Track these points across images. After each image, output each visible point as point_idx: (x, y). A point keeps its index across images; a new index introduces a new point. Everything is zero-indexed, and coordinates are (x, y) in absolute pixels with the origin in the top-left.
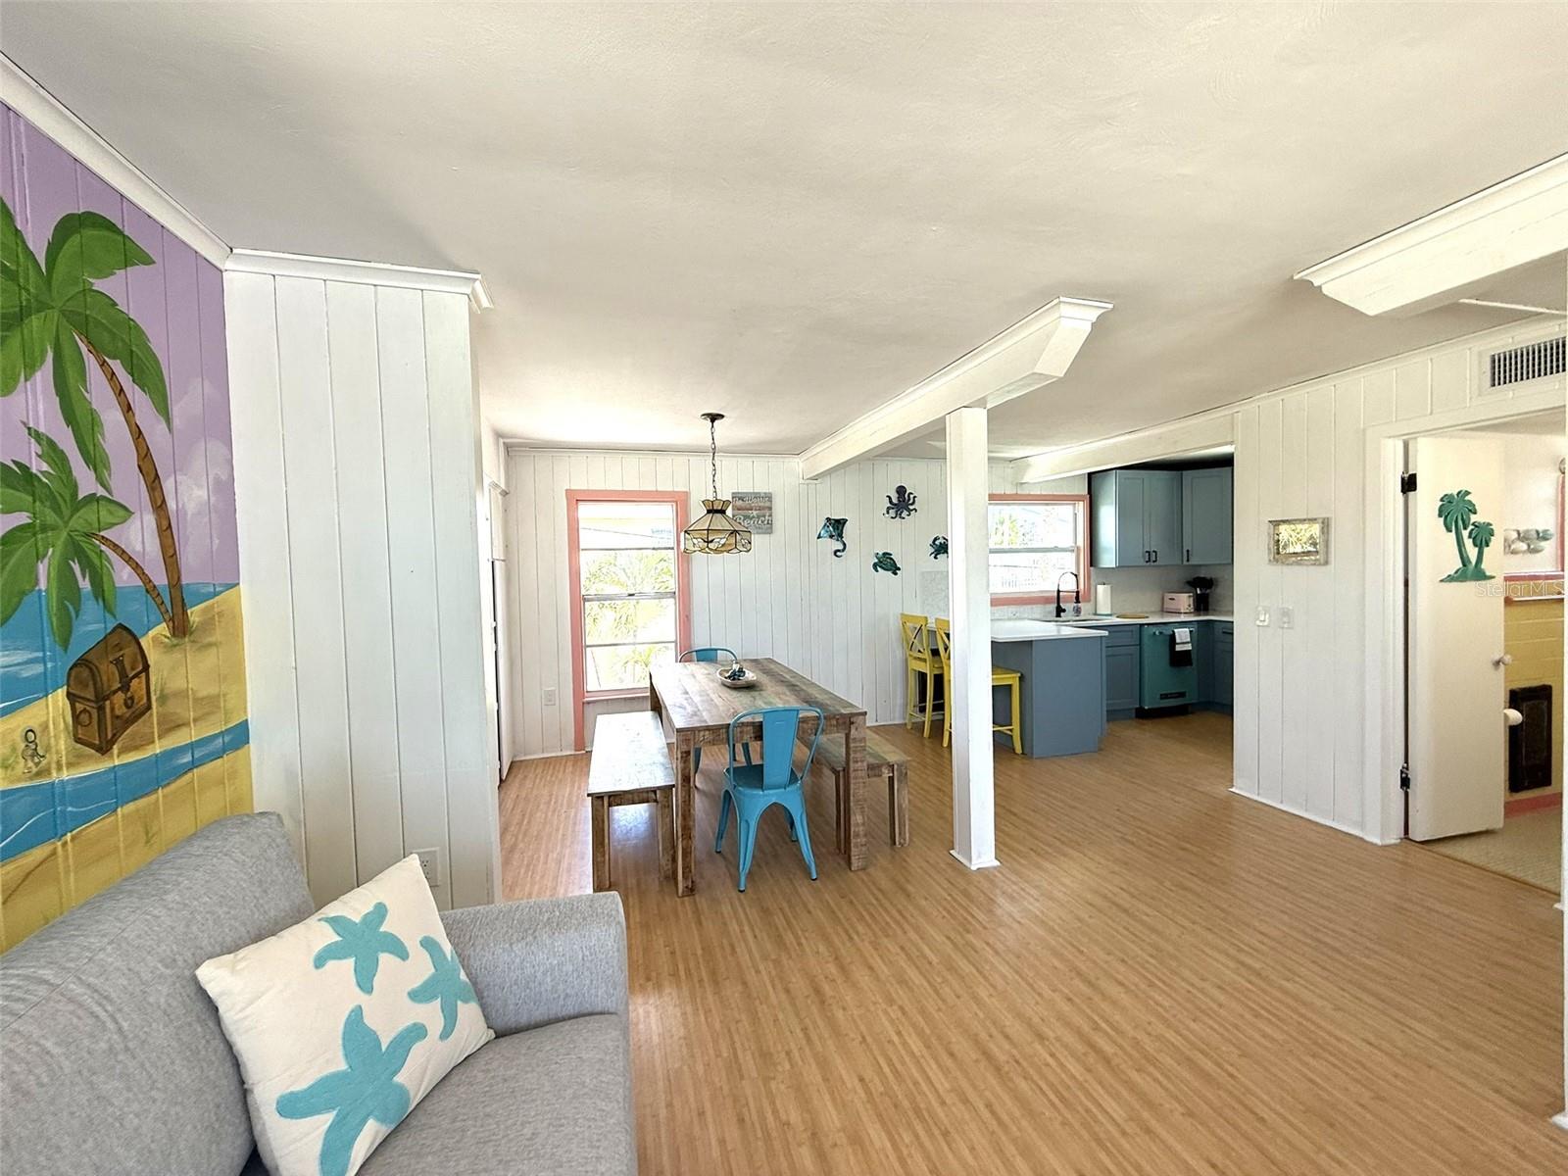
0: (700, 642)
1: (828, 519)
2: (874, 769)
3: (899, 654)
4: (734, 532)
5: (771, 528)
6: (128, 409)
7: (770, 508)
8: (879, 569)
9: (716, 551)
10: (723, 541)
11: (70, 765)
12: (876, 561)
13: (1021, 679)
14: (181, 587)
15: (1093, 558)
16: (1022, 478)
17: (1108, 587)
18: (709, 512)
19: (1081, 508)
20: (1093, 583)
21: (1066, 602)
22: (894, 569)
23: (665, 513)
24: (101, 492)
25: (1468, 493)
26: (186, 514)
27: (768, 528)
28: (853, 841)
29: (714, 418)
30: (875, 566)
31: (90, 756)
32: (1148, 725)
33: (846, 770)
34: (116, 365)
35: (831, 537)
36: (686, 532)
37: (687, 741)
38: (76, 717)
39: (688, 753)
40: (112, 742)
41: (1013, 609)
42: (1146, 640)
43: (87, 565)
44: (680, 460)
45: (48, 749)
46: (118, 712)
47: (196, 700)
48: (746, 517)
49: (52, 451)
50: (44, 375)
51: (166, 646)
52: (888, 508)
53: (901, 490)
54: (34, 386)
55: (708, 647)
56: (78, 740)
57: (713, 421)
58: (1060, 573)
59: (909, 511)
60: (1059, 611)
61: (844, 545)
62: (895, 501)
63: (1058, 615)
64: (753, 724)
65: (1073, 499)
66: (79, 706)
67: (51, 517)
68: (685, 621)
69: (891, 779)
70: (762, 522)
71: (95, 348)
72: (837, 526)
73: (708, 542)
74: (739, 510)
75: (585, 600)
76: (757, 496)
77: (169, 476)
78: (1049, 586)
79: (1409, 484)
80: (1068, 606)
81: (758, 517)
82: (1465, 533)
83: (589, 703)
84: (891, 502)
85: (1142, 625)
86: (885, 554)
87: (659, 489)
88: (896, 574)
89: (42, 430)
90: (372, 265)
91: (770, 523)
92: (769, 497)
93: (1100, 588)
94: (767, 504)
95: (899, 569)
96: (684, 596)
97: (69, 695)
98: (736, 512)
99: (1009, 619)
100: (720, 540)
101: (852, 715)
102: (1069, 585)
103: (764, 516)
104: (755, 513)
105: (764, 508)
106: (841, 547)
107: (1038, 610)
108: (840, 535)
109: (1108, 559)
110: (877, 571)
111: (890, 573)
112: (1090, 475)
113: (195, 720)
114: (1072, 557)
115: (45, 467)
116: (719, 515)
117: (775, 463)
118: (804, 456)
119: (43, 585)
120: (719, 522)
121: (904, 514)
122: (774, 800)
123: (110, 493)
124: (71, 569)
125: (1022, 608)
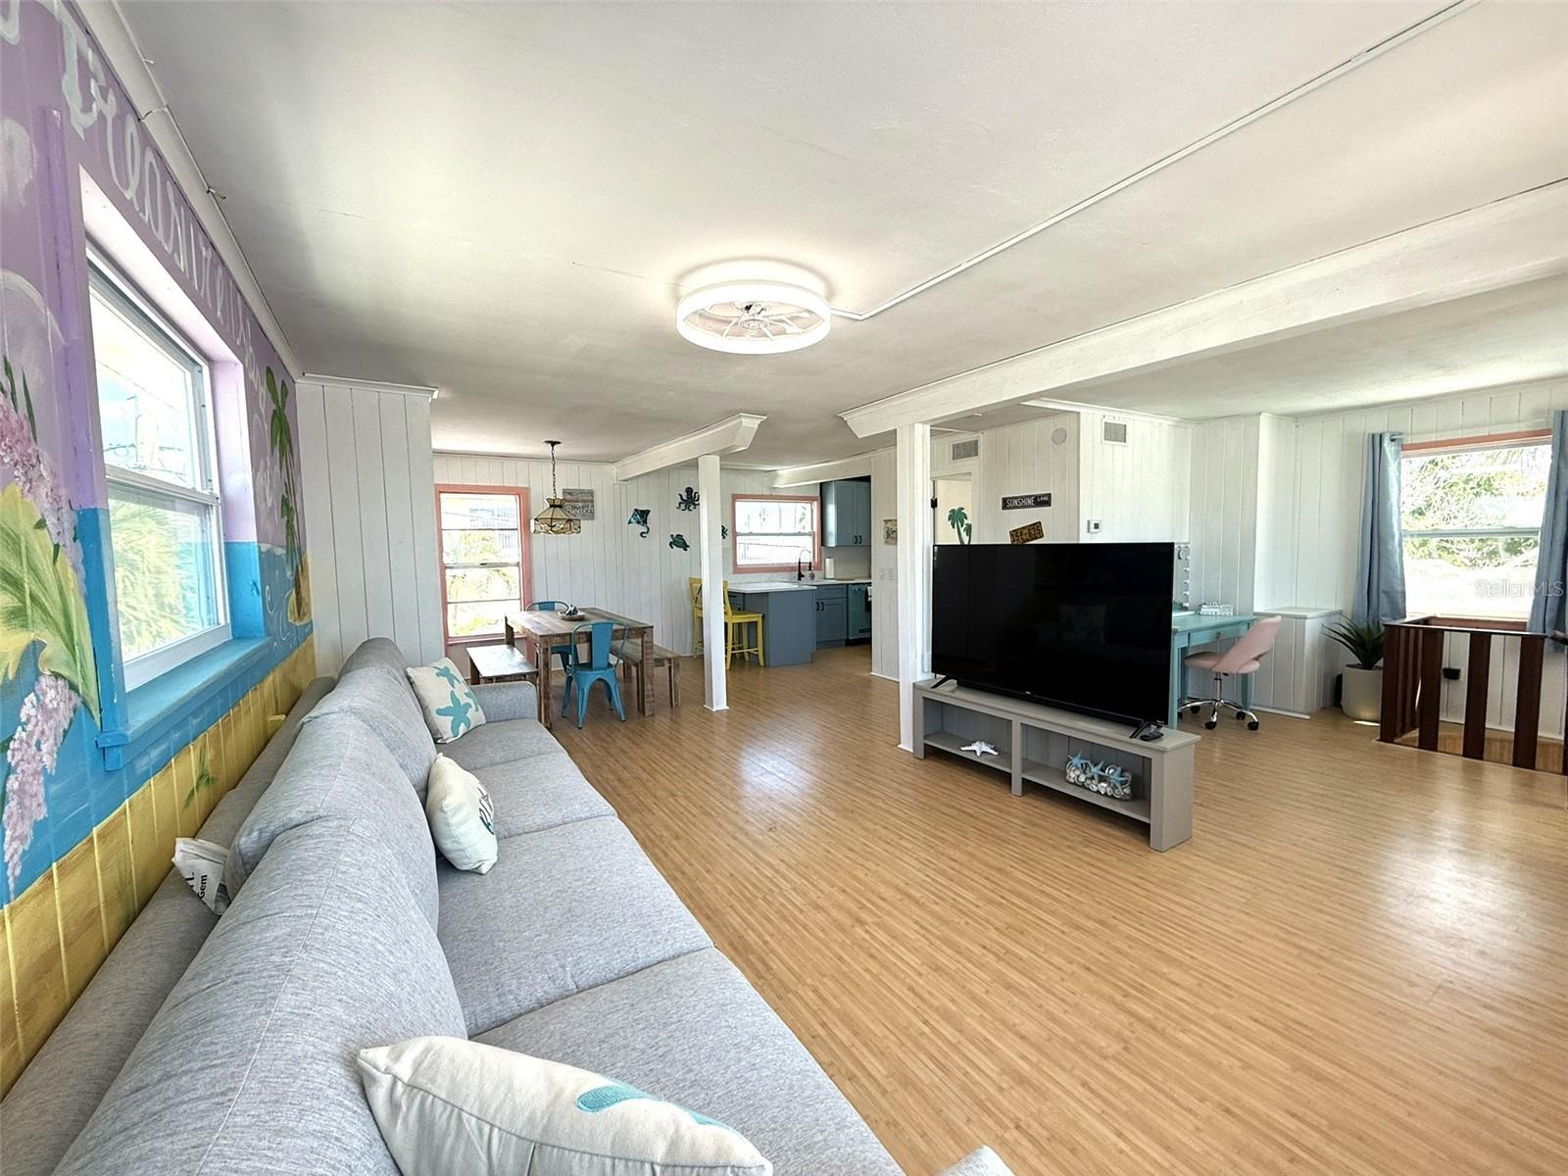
0: (540, 597)
1: (636, 510)
2: (659, 662)
3: (689, 606)
4: (570, 520)
5: (593, 516)
7: (592, 501)
8: (673, 546)
9: (557, 532)
10: (562, 526)
12: (672, 540)
13: (763, 617)
15: (823, 542)
16: (773, 483)
17: (832, 560)
18: (551, 506)
19: (816, 505)
20: (823, 557)
21: (805, 570)
22: (685, 547)
23: (510, 503)
25: (963, 509)
27: (591, 516)
28: (646, 699)
29: (553, 444)
30: (671, 544)
32: (851, 649)
33: (642, 662)
35: (638, 523)
36: (536, 519)
37: (547, 643)
39: (547, 649)
41: (768, 575)
42: (850, 594)
44: (521, 464)
48: (574, 507)
52: (680, 503)
53: (689, 491)
55: (546, 600)
57: (553, 446)
58: (803, 551)
59: (695, 505)
60: (800, 576)
61: (648, 529)
62: (685, 498)
63: (799, 579)
64: (586, 633)
65: (809, 499)
68: (528, 581)
69: (670, 667)
70: (587, 511)
72: (642, 516)
73: (552, 527)
74: (568, 502)
75: (446, 567)
76: (582, 492)
78: (794, 561)
79: (934, 504)
80: (807, 573)
81: (583, 507)
82: (962, 530)
83: (451, 645)
84: (682, 498)
85: (848, 585)
86: (678, 535)
87: (506, 485)
88: (686, 550)
91: (592, 512)
92: (591, 493)
93: (827, 560)
94: (590, 498)
95: (688, 547)
96: (527, 565)
99: (767, 582)
100: (560, 525)
101: (644, 628)
102: (807, 558)
103: (588, 507)
104: (580, 504)
105: (588, 501)
106: (645, 530)
107: (786, 575)
108: (645, 522)
109: (832, 542)
110: (672, 548)
111: (682, 549)
112: (821, 484)
114: (810, 539)
116: (558, 509)
117: (595, 468)
118: (618, 464)
120: (559, 513)
121: (692, 507)
122: (598, 677)
125: (775, 574)
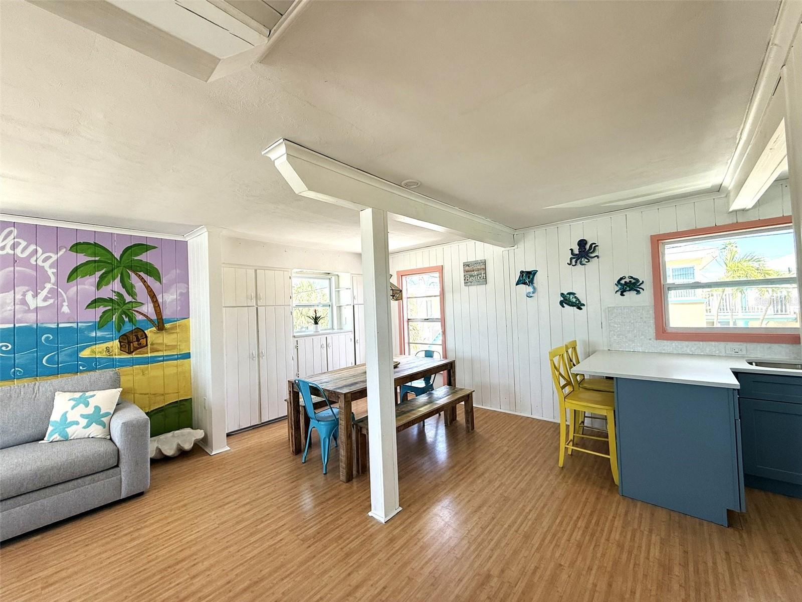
1: (524, 272)
5: (486, 281)
6: (144, 282)
7: (485, 269)
8: (565, 305)
11: (118, 355)
12: (562, 299)
14: (163, 319)
22: (579, 306)
24: (133, 300)
26: (166, 303)
27: (484, 281)
30: (561, 303)
31: (125, 354)
34: (142, 274)
35: (526, 284)
38: (121, 346)
40: (133, 352)
43: (127, 315)
45: (113, 351)
46: (135, 346)
47: (166, 346)
48: (471, 276)
49: (119, 294)
50: (118, 280)
51: (154, 332)
52: (571, 259)
53: (582, 243)
54: (115, 283)
56: (121, 350)
59: (591, 258)
61: (535, 288)
66: (122, 344)
67: (117, 307)
68: (443, 334)
70: (480, 278)
71: (134, 271)
72: (529, 276)
74: (467, 272)
76: (476, 263)
77: (160, 294)
81: (478, 275)
86: (568, 294)
87: (431, 266)
88: (581, 309)
89: (116, 290)
90: (195, 230)
91: (485, 278)
92: (484, 262)
94: (483, 267)
95: (584, 305)
96: (443, 321)
97: (119, 341)
98: (466, 273)
103: (481, 274)
104: (476, 273)
105: (481, 269)
106: (533, 290)
108: (532, 283)
110: (563, 307)
111: (576, 308)
113: (165, 350)
115: (116, 297)
119: (114, 320)
121: (586, 261)
123: (136, 300)
124: (123, 317)
